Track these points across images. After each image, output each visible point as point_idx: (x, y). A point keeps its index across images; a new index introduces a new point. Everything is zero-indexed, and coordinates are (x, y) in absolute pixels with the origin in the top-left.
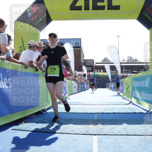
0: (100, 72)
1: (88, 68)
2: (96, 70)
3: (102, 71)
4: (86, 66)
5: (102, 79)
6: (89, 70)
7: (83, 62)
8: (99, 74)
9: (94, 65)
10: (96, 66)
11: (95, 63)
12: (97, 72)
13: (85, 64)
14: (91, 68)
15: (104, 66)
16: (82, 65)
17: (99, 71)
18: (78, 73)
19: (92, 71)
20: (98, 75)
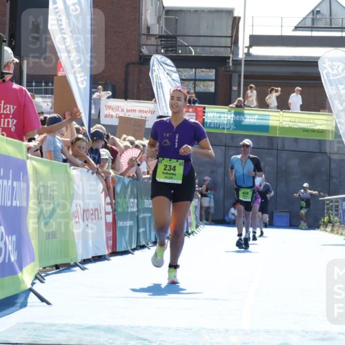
0: (283, 105)
1: (190, 73)
2: (253, 95)
3: (296, 99)
4: (181, 62)
5: (294, 163)
6: (201, 87)
7: (155, 30)
8: (276, 119)
9: (241, 56)
10: (252, 62)
11: (244, 41)
12: (263, 104)
13: (169, 45)
14: (211, 73)
15: (313, 63)
16: (145, 51)
17: (272, 99)
18: (115, 109)
19: (221, 97)
20: (265, 128)
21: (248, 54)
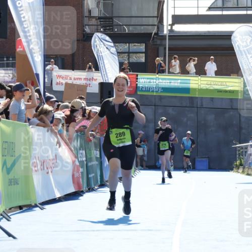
0: (201, 71)
1: (124, 47)
2: (176, 63)
3: (211, 67)
5: (211, 118)
6: (134, 59)
7: (96, 13)
8: (195, 83)
9: (165, 32)
12: (184, 71)
13: (107, 25)
14: (142, 47)
16: (87, 30)
17: (191, 66)
20: (187, 90)
21: (171, 31)
